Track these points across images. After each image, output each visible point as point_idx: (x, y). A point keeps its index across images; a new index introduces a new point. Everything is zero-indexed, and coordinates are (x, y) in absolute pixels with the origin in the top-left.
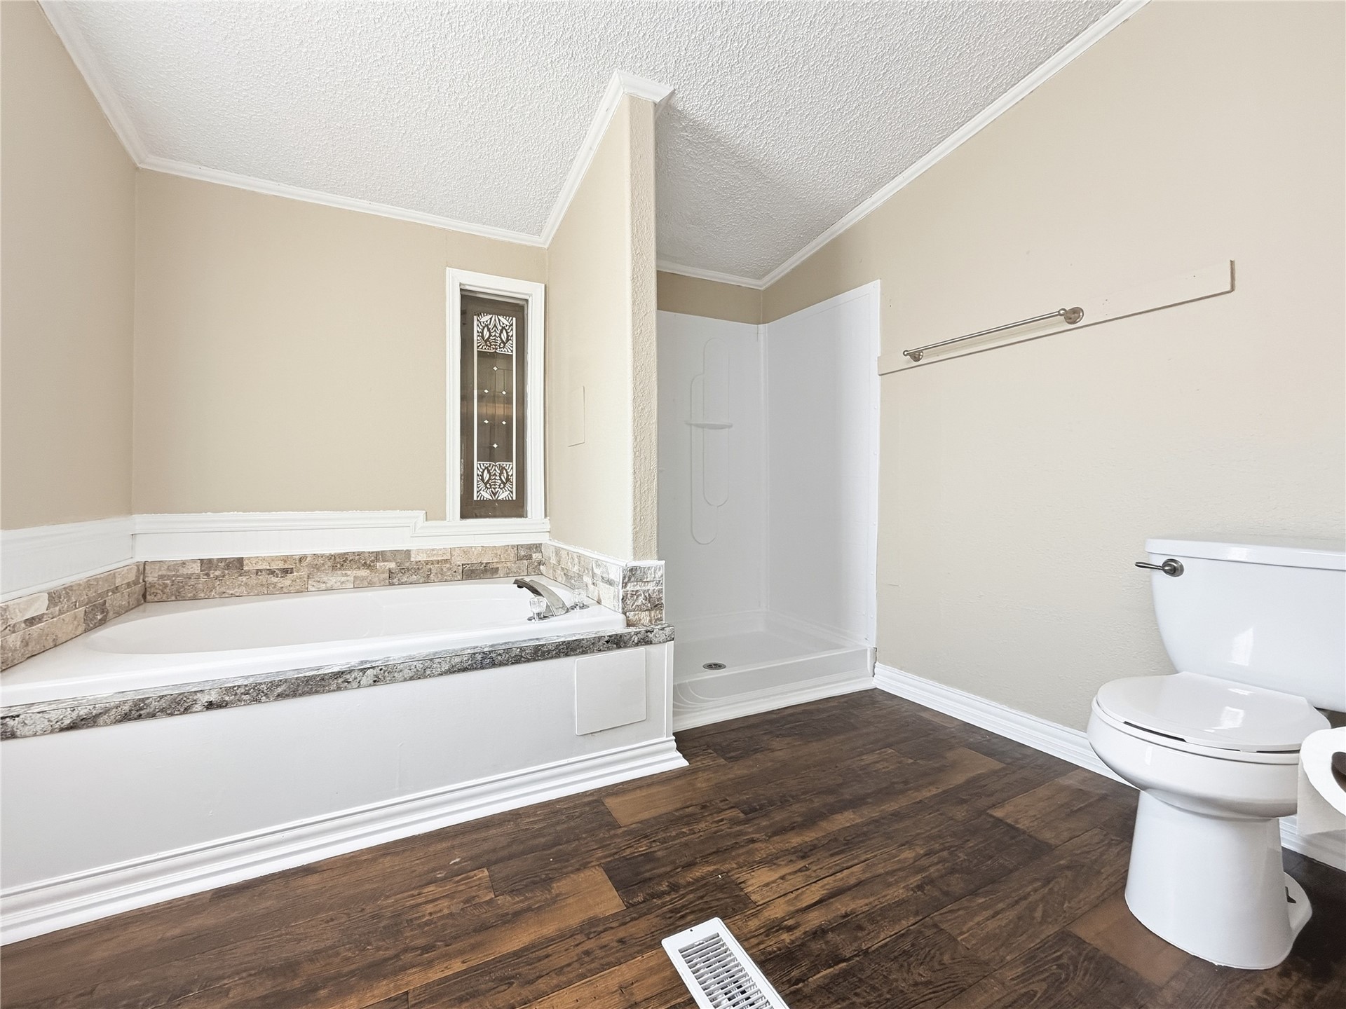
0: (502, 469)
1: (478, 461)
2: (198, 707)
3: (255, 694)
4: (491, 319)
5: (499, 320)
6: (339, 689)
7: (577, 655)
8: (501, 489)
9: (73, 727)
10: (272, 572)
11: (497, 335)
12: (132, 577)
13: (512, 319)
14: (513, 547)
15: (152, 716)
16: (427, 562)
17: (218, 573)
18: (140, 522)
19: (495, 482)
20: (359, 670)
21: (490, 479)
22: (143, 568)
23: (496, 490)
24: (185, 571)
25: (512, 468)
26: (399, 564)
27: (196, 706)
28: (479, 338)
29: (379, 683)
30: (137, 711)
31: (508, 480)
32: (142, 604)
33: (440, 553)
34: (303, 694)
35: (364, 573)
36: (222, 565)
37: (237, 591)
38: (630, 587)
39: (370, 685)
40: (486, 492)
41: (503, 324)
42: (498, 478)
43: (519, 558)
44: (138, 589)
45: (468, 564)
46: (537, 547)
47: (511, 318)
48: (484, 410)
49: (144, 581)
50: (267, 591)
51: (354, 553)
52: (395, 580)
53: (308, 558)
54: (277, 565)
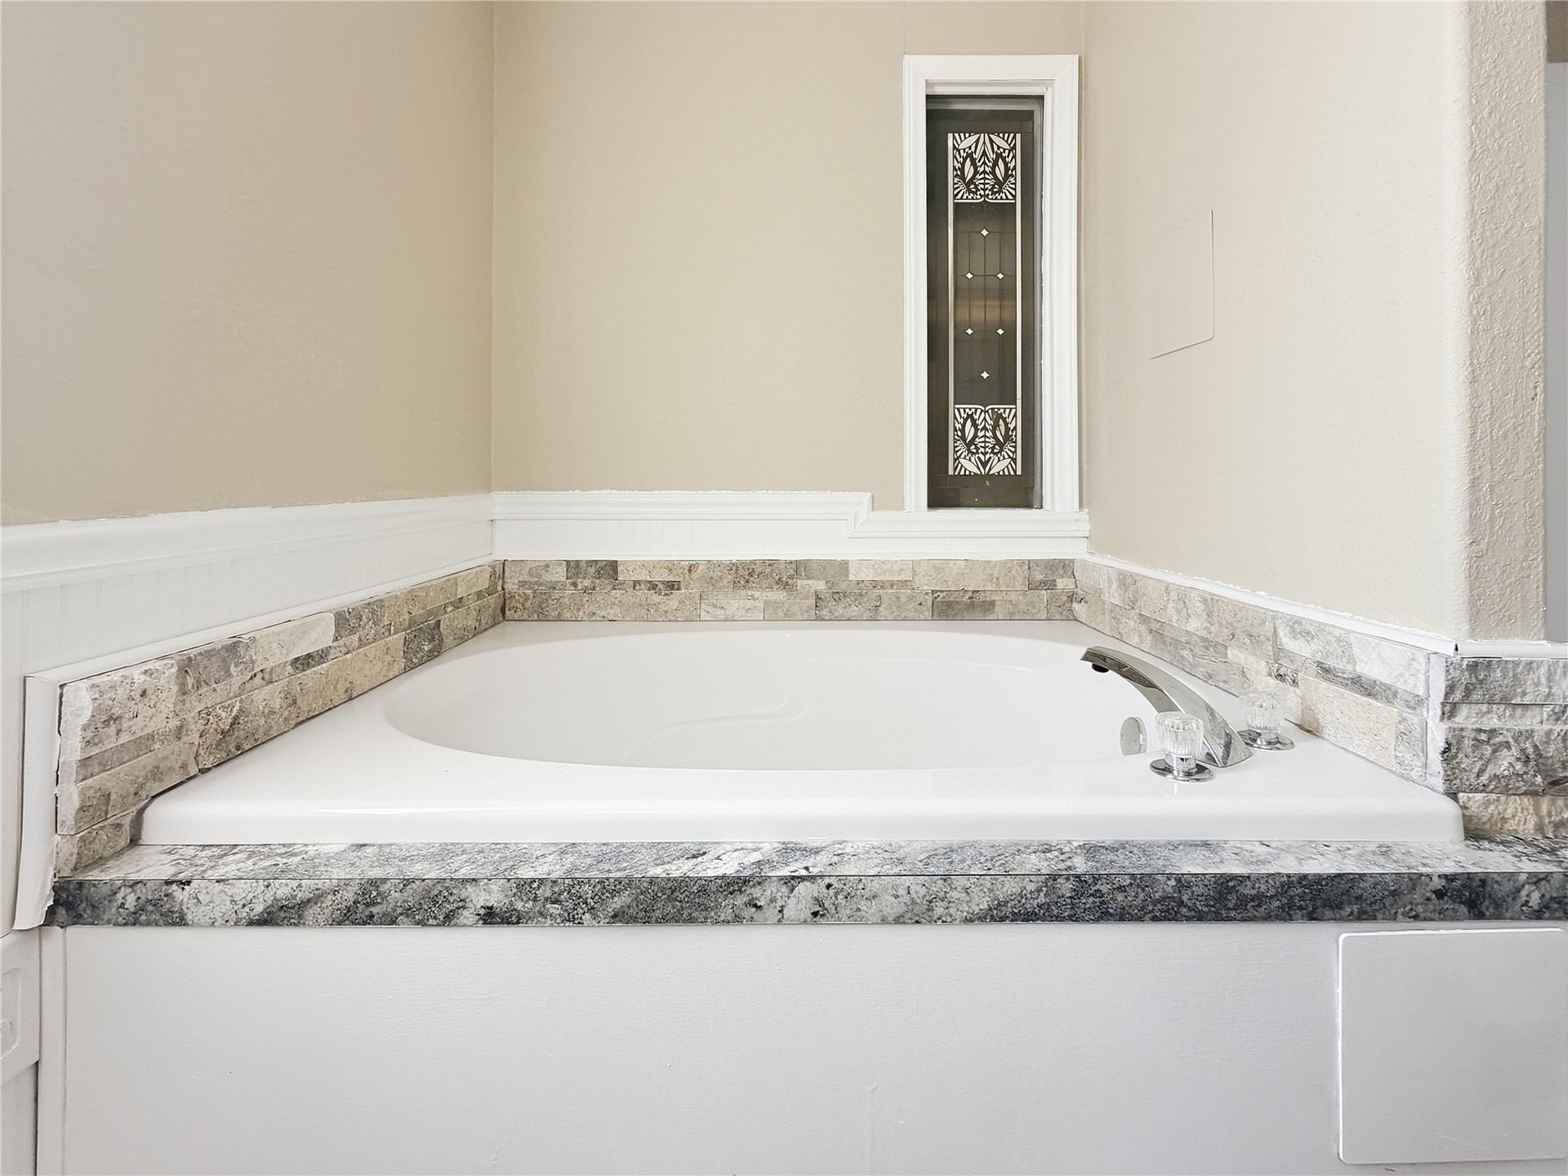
0: (998, 417)
1: (955, 404)
2: (467, 916)
3: (570, 905)
4: (977, 142)
5: (992, 142)
6: (738, 919)
7: (1341, 919)
8: (996, 454)
9: (267, 920)
10: (653, 586)
11: (988, 170)
12: (484, 584)
13: (1014, 137)
14: (1021, 563)
16: (875, 585)
17: (587, 583)
18: (501, 503)
19: (985, 442)
20: (781, 878)
21: (975, 436)
22: (500, 571)
23: (988, 456)
24: (548, 577)
25: (1015, 415)
26: (831, 584)
27: (465, 913)
28: (956, 180)
29: (823, 921)
30: (367, 905)
31: (1007, 437)
32: (499, 623)
33: (895, 568)
34: (664, 920)
35: (778, 595)
36: (592, 570)
37: (611, 613)
38: (1466, 717)
39: (805, 922)
40: (970, 460)
41: (999, 148)
42: (989, 434)
43: (1033, 586)
44: (492, 601)
45: (943, 591)
46: (1065, 566)
47: (1012, 135)
48: (964, 315)
49: (503, 589)
50: (647, 616)
51: (764, 561)
52: (825, 612)
53: (701, 567)
54: (660, 576)
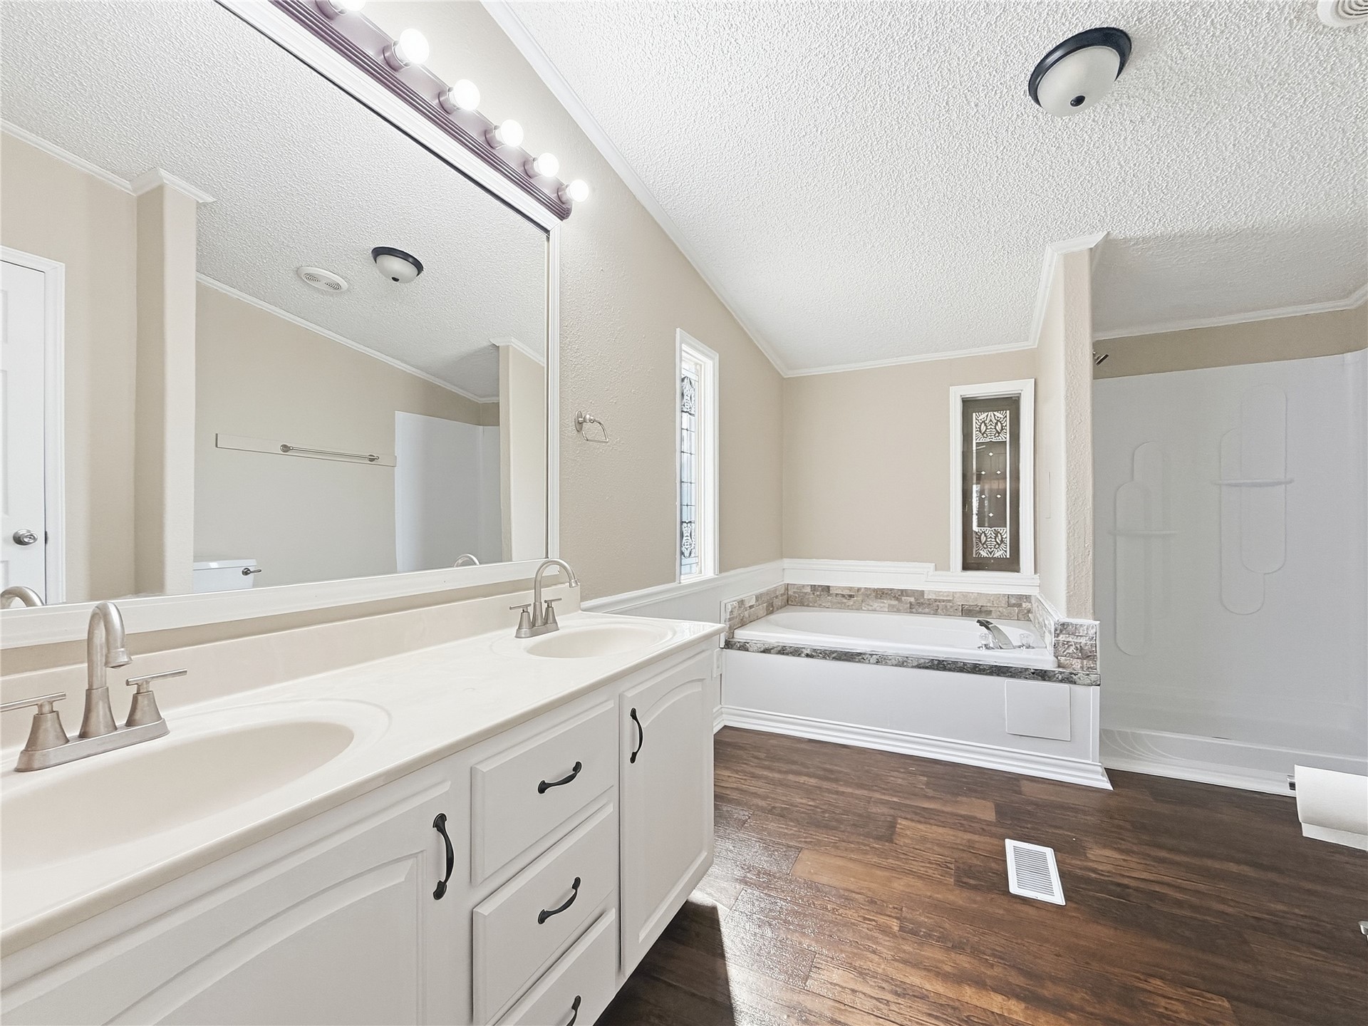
0: (997, 533)
1: (976, 527)
4: (987, 416)
5: (994, 415)
6: (859, 662)
7: (1007, 677)
8: (997, 548)
9: (764, 652)
10: (843, 596)
11: (993, 427)
12: (782, 592)
13: (1006, 412)
14: (1004, 595)
15: (787, 654)
16: (936, 600)
17: (818, 593)
18: (787, 563)
19: (991, 543)
20: (869, 654)
21: (986, 541)
22: (787, 587)
23: (992, 549)
24: (804, 590)
25: (1007, 532)
26: (916, 600)
27: (803, 654)
28: (977, 433)
29: (878, 664)
30: (783, 651)
31: (1002, 541)
32: (787, 605)
33: (945, 594)
35: (894, 602)
36: (820, 589)
37: (827, 604)
38: (1062, 638)
39: (875, 664)
40: (983, 551)
41: (998, 417)
42: (993, 540)
43: (1010, 605)
44: (785, 597)
45: (967, 605)
46: (1028, 598)
47: (1004, 412)
48: (982, 487)
49: (788, 593)
50: (842, 607)
51: (888, 589)
52: (914, 610)
53: (862, 590)
54: (846, 592)
